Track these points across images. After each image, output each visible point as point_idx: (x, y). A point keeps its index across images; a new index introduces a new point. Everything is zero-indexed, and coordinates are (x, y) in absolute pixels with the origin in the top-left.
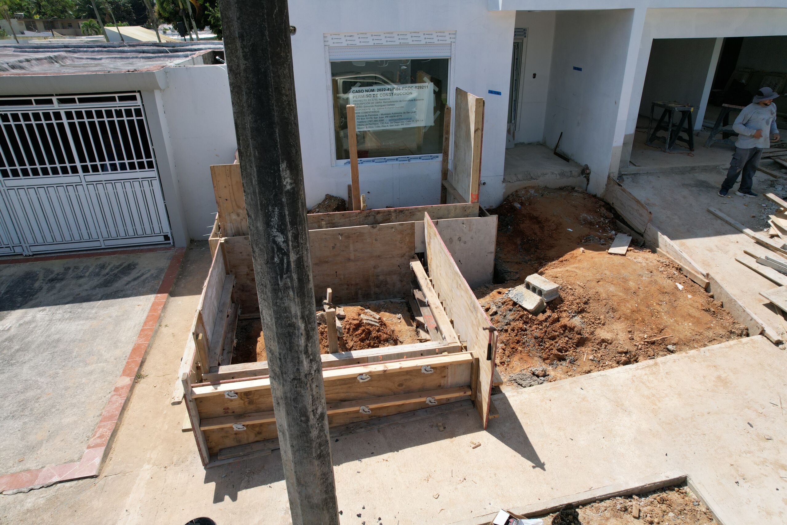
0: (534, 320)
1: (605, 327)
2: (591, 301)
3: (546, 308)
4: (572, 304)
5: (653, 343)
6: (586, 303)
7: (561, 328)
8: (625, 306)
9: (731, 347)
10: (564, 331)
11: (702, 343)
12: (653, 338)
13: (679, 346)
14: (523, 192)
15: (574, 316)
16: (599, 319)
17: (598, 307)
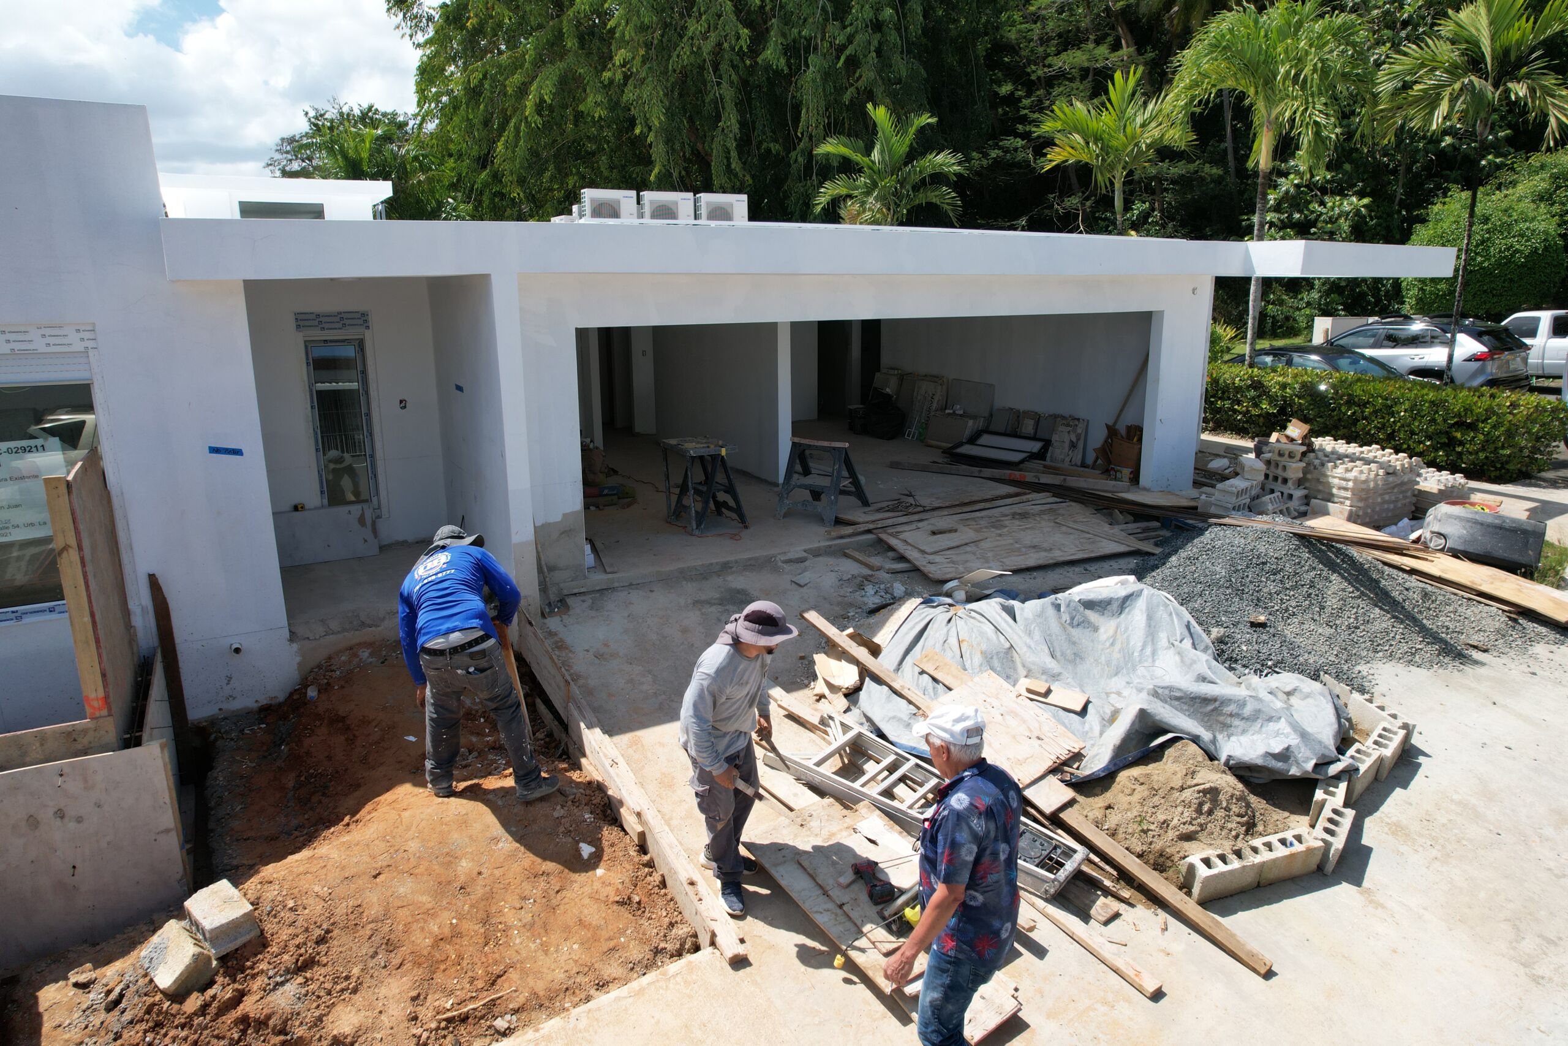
0: (174, 1016)
1: (357, 998)
2: (336, 932)
3: (216, 974)
4: (285, 949)
5: (464, 1019)
6: (321, 941)
7: (236, 1025)
8: (422, 929)
9: (641, 992)
10: (244, 1032)
11: (583, 996)
12: (466, 1006)
13: (525, 1013)
14: (343, 658)
15: (282, 984)
16: (347, 978)
17: (351, 944)
